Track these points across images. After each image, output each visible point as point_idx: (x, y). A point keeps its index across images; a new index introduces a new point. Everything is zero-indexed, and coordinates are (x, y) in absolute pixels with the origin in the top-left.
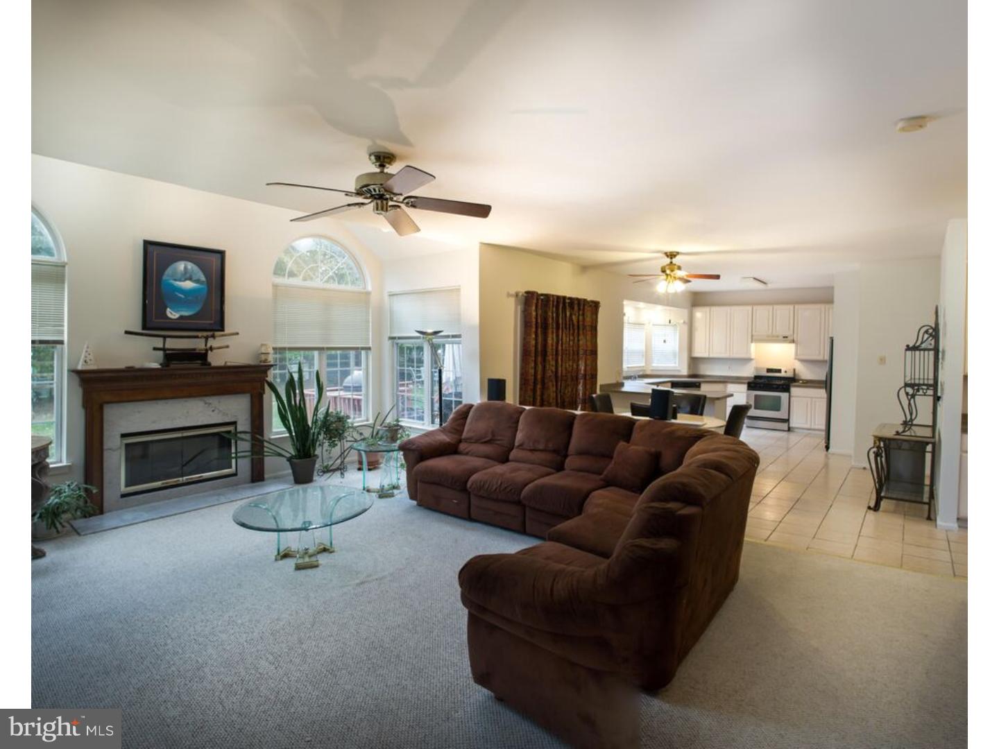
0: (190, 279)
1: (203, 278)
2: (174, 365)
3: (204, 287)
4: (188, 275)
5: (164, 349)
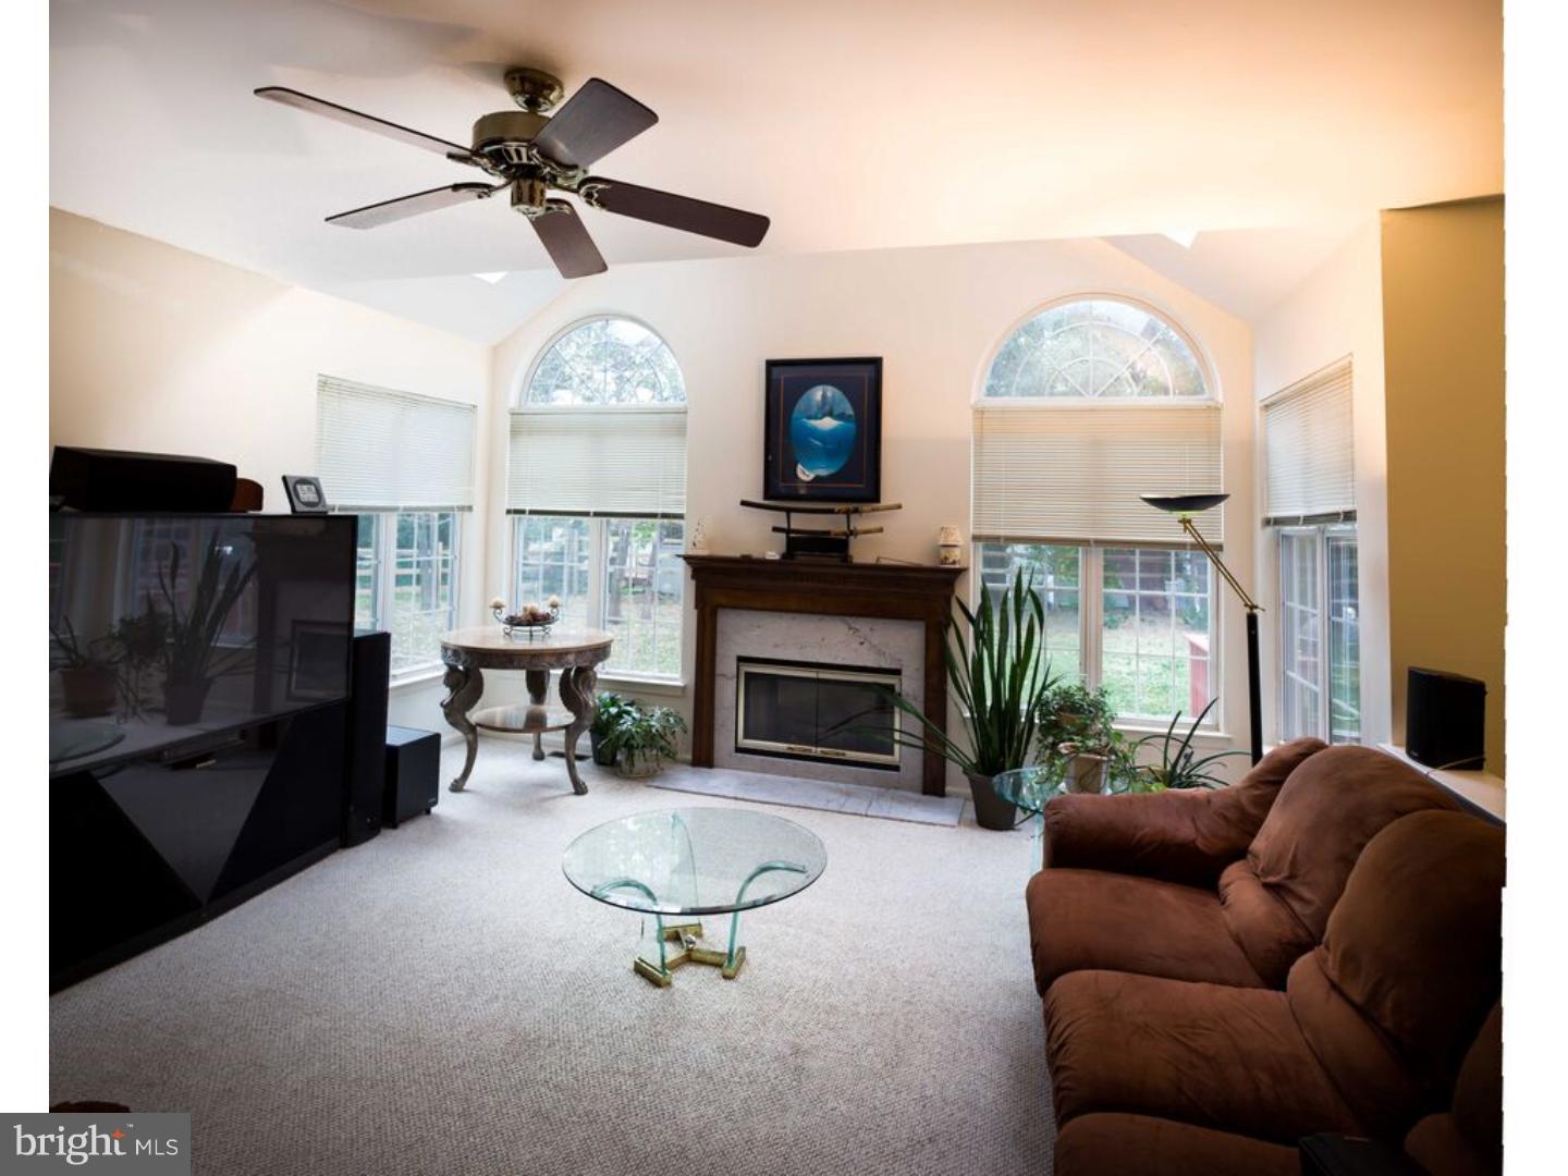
0: (830, 414)
1: (850, 411)
2: (802, 558)
3: (851, 425)
4: (827, 407)
5: (788, 531)
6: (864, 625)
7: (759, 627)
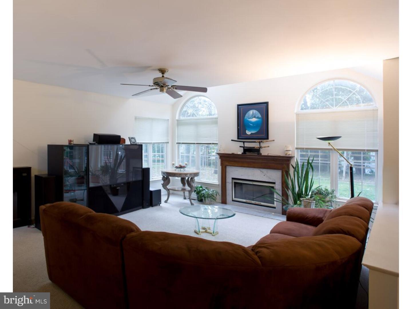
0: (255, 117)
1: (260, 116)
2: (248, 153)
3: (261, 120)
4: (254, 116)
5: (244, 147)
6: (265, 171)
7: (237, 171)
